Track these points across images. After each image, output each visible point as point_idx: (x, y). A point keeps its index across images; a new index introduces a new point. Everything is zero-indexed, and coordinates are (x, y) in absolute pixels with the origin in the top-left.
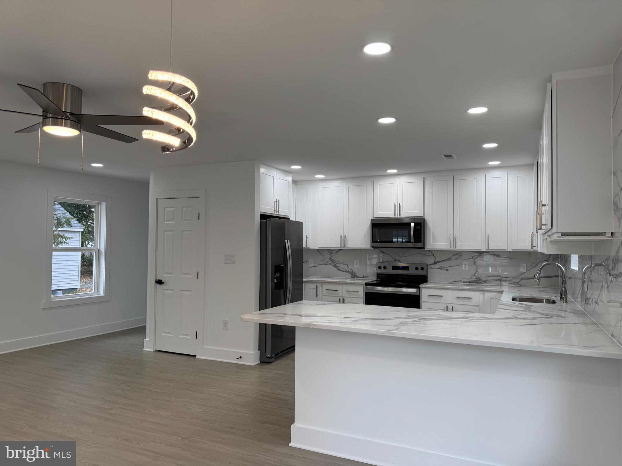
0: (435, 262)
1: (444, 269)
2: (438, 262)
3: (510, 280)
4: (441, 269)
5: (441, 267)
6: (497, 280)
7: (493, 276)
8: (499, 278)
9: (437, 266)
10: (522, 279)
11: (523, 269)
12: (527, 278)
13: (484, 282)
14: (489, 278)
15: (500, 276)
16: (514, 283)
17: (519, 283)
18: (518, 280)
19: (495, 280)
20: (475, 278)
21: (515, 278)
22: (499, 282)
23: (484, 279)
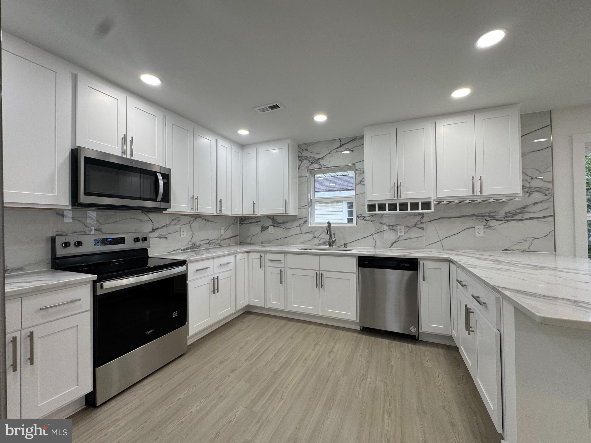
0: (153, 230)
1: (163, 237)
2: (156, 229)
3: (215, 242)
4: (160, 238)
5: (160, 235)
6: (207, 244)
7: (204, 240)
8: (208, 241)
9: (156, 234)
10: (221, 240)
11: (222, 232)
12: (224, 239)
13: (198, 247)
14: (201, 243)
15: (208, 239)
16: (217, 244)
17: (220, 244)
18: (219, 241)
19: (205, 244)
20: (192, 243)
21: (218, 240)
22: (208, 245)
23: (198, 244)
